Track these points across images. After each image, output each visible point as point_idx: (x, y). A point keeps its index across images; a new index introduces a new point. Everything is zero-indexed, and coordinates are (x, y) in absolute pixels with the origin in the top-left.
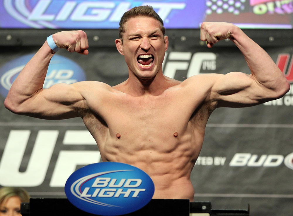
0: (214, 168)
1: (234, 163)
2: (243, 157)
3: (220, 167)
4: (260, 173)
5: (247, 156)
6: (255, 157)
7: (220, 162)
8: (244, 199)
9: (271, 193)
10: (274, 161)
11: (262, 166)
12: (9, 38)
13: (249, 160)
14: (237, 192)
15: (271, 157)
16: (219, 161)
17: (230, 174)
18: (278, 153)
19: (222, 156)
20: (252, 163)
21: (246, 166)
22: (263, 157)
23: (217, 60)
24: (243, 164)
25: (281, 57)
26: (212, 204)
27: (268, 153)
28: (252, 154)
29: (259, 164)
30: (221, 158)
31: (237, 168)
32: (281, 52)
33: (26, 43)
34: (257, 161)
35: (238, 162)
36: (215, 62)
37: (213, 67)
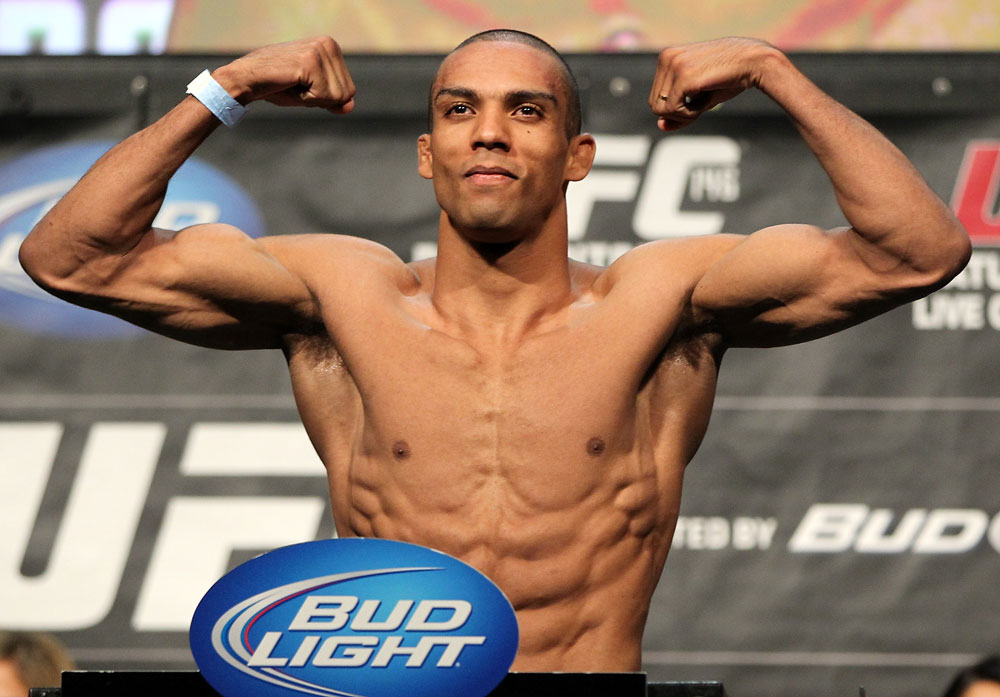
0: (735, 559)
1: (805, 540)
2: (839, 520)
3: (753, 554)
4: (902, 577)
5: (855, 514)
6: (882, 519)
7: (756, 537)
8: (844, 671)
9: (942, 649)
10: (954, 531)
11: (908, 553)
13: (860, 530)
14: (818, 646)
15: (941, 518)
16: (752, 533)
17: (791, 580)
18: (968, 504)
19: (761, 513)
20: (872, 540)
21: (851, 551)
22: (913, 520)
23: (744, 165)
24: (840, 542)
25: (978, 153)
26: (726, 687)
27: (929, 505)
28: (874, 506)
29: (898, 543)
30: (760, 520)
31: (817, 561)
32: (977, 134)
33: (44, 103)
34: (890, 531)
35: (822, 535)
36: (737, 172)
37: (727, 187)
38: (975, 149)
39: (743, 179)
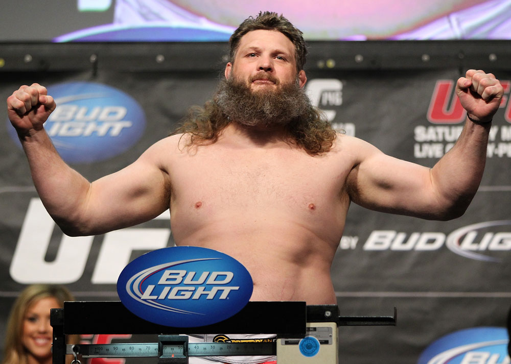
0: (341, 253)
1: (370, 245)
2: (384, 237)
3: (349, 251)
4: (410, 261)
5: (391, 234)
6: (402, 236)
7: (350, 244)
8: (386, 299)
9: (427, 290)
10: (431, 241)
11: (412, 251)
12: (28, 58)
13: (393, 241)
14: (375, 289)
15: (426, 236)
16: (348, 242)
17: (365, 262)
18: (437, 230)
19: (352, 234)
20: (397, 246)
21: (389, 250)
22: (414, 237)
23: (344, 90)
24: (384, 247)
25: (441, 85)
26: (339, 307)
27: (421, 231)
28: (398, 231)
29: (409, 246)
30: (352, 237)
31: (375, 254)
32: (440, 78)
33: (55, 66)
34: (405, 241)
35: (377, 243)
36: (341, 94)
37: (337, 100)
38: (440, 83)
39: (344, 97)
